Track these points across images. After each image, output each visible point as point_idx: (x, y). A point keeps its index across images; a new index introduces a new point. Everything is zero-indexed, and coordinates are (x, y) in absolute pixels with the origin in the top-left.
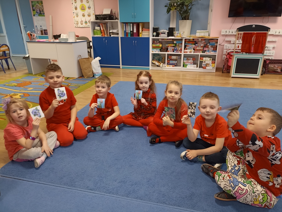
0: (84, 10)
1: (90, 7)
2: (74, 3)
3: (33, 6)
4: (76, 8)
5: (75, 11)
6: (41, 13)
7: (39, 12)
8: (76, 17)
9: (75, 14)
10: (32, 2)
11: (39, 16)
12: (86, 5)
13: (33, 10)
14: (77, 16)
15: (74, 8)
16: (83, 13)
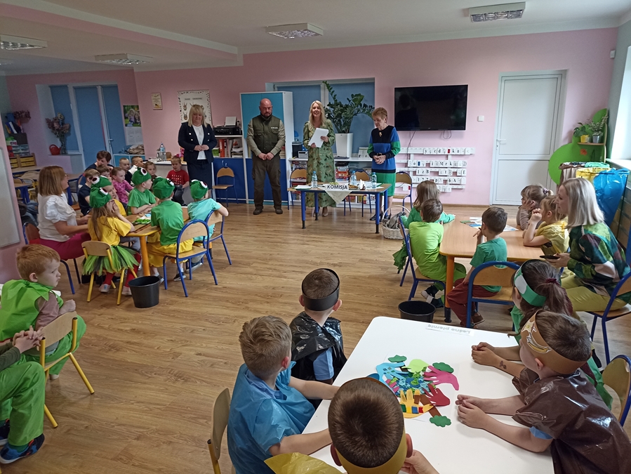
2: (183, 110)
3: (125, 112)
6: (136, 122)
7: (133, 120)
10: (124, 106)
11: (133, 126)
13: (126, 118)
15: (183, 117)
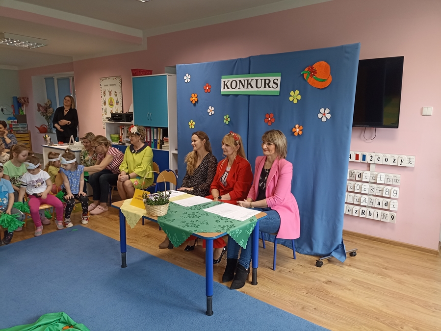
0: (112, 105)
1: (118, 102)
2: (103, 96)
4: (105, 103)
5: (104, 107)
8: (104, 114)
9: (103, 110)
12: (115, 99)
14: (106, 114)
15: (103, 102)
16: (111, 109)
